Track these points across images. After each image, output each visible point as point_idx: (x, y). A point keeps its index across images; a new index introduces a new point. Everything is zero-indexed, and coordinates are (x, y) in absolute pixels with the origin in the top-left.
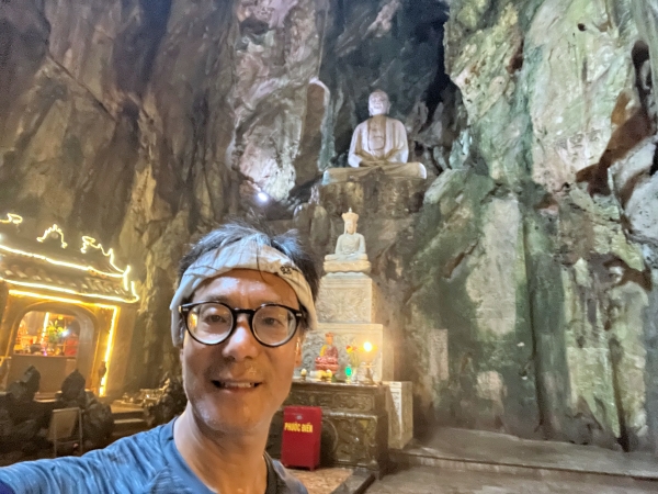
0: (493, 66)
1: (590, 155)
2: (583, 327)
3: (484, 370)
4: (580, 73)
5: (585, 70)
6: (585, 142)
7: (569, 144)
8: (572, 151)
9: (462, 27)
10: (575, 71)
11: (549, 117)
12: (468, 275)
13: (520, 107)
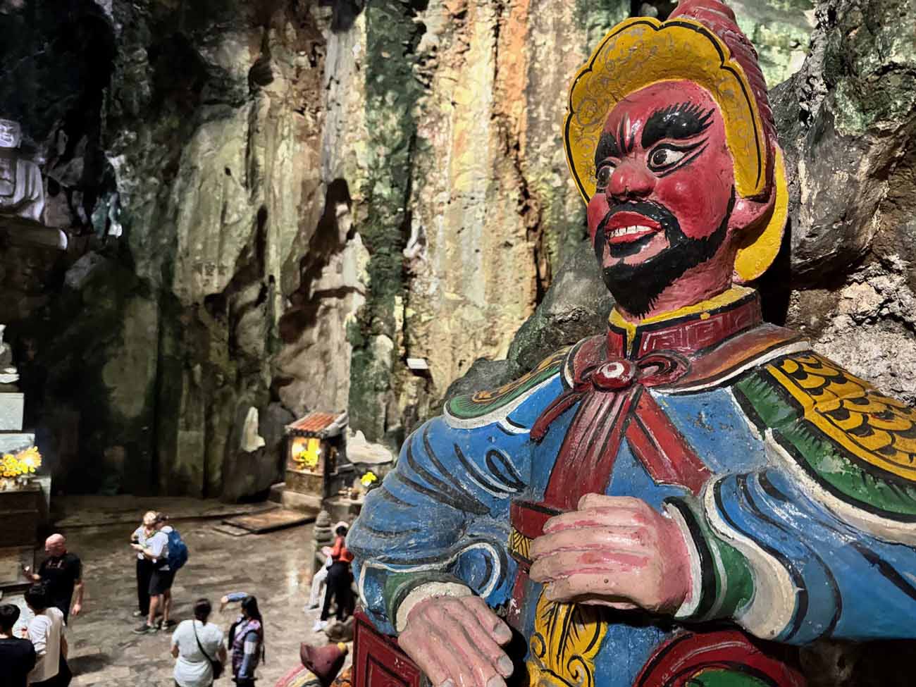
0: (150, 163)
1: (217, 283)
2: (192, 416)
3: (111, 445)
4: (220, 213)
5: (224, 212)
6: (215, 272)
7: (204, 270)
8: (205, 277)
9: (123, 106)
10: (217, 209)
11: (192, 241)
12: (105, 363)
13: (170, 215)
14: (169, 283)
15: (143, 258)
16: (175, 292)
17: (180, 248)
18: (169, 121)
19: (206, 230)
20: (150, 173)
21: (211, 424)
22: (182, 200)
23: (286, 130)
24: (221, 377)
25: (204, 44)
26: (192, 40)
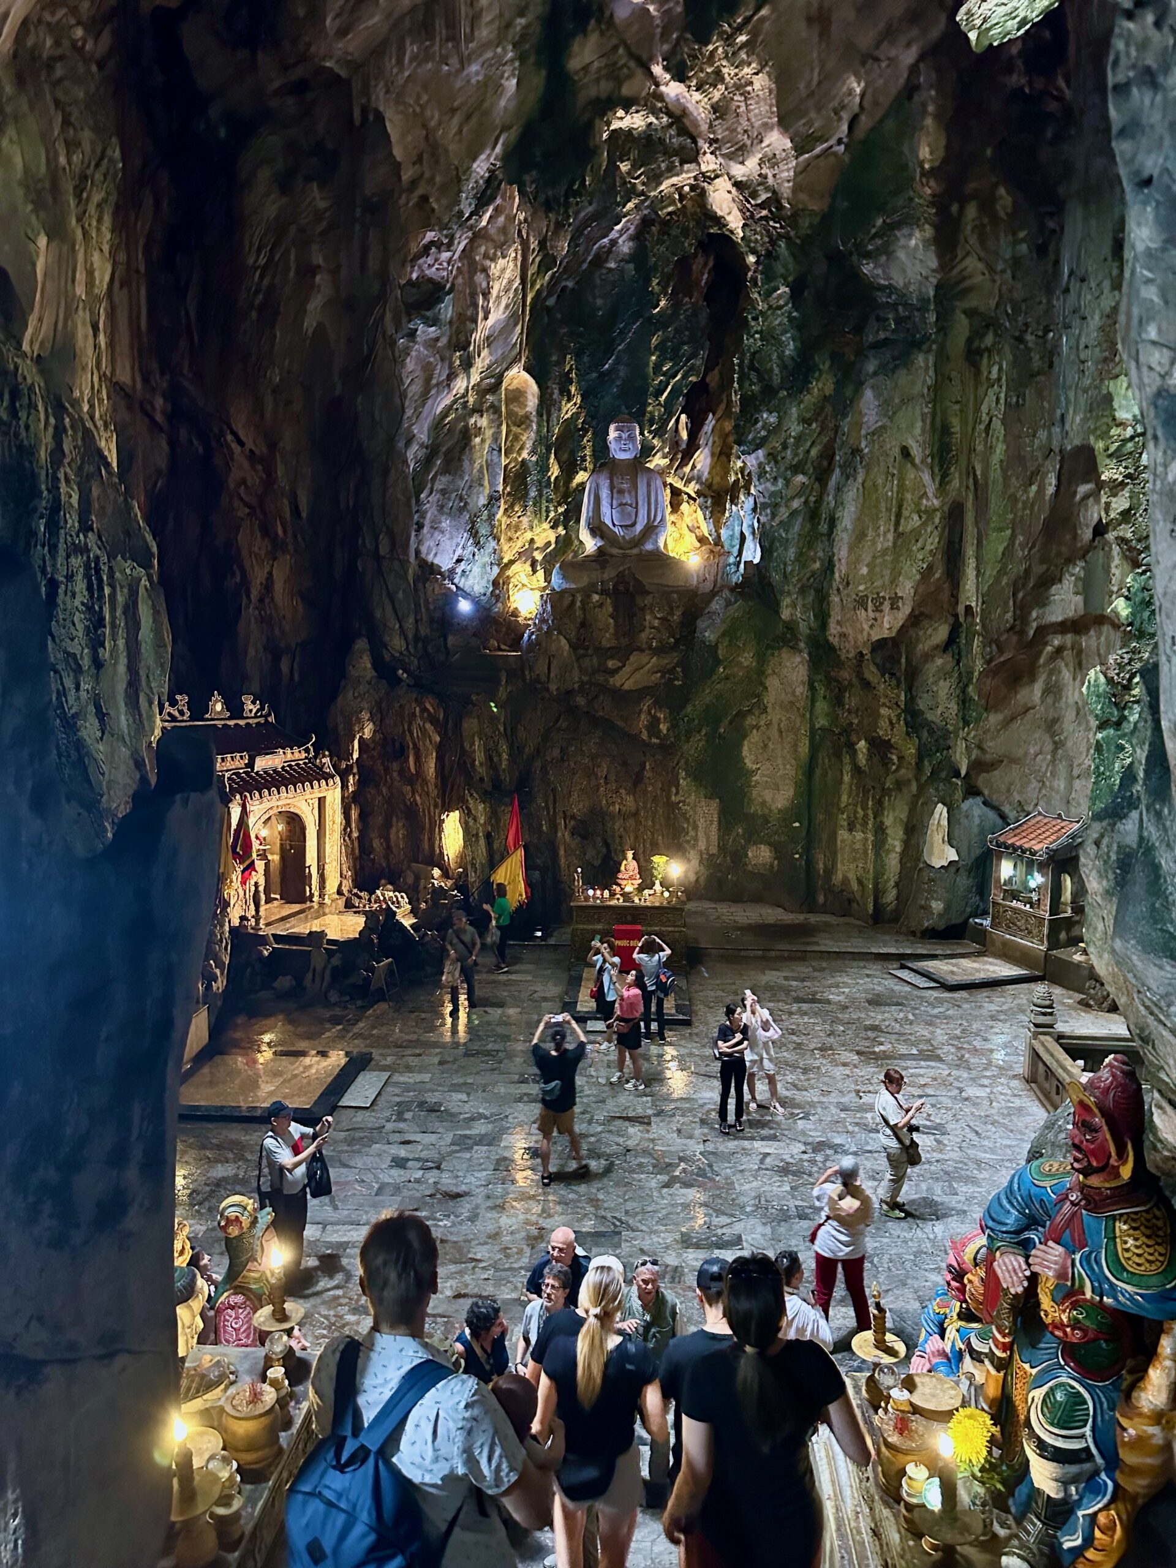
0: (796, 455)
1: (889, 623)
2: (856, 812)
3: (755, 843)
4: (893, 517)
5: (899, 515)
6: (886, 606)
7: (870, 605)
8: (871, 615)
10: (889, 510)
11: (854, 563)
12: (745, 737)
13: (824, 528)
14: (824, 626)
15: (789, 593)
16: (831, 639)
17: (837, 575)
18: (822, 385)
19: (874, 542)
20: (797, 469)
21: (882, 823)
22: (840, 503)
23: (995, 370)
24: (894, 757)
25: (868, 255)
26: (851, 253)
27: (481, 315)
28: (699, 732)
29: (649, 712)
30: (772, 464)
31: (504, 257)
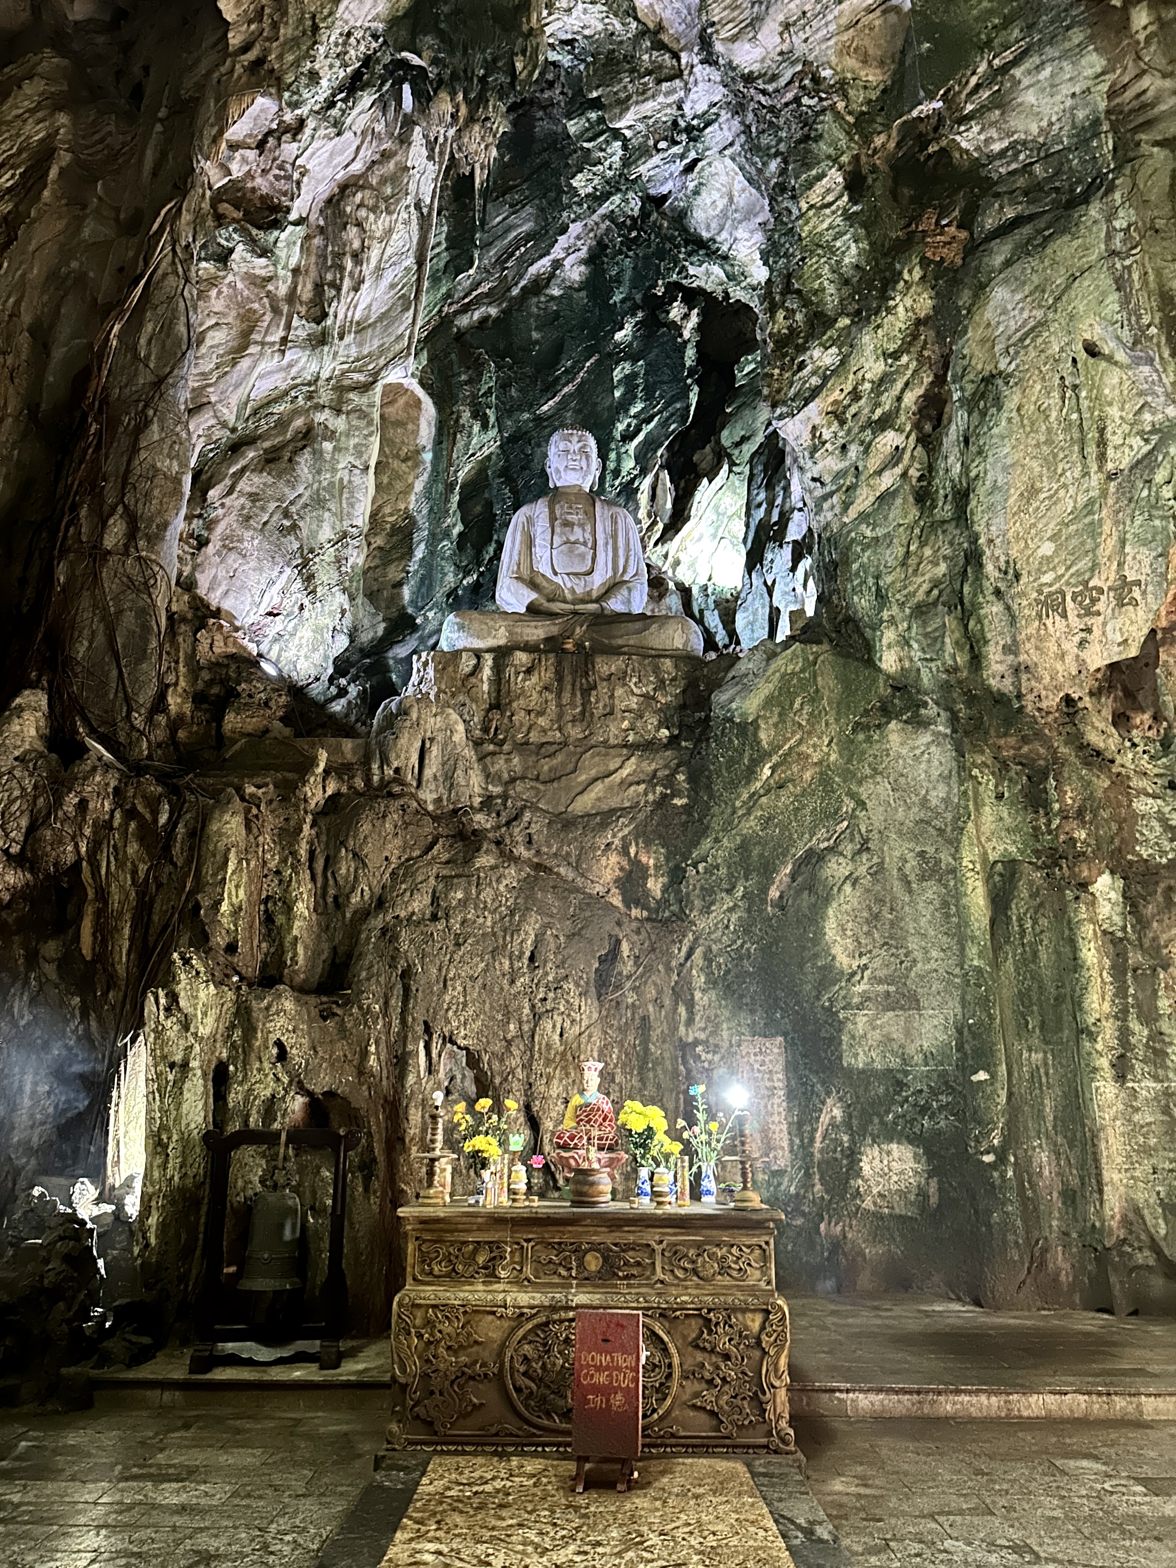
1: (1119, 634)
3: (876, 1141)
5: (1102, 443)
6: (1108, 603)
7: (1071, 606)
8: (1077, 623)
9: (806, 303)
12: (827, 900)
13: (944, 510)
14: (976, 660)
15: (891, 623)
16: (993, 682)
17: (989, 568)
20: (884, 423)
25: (966, 119)
27: (347, 283)
28: (729, 891)
29: (625, 852)
30: (835, 426)
31: (389, 213)
